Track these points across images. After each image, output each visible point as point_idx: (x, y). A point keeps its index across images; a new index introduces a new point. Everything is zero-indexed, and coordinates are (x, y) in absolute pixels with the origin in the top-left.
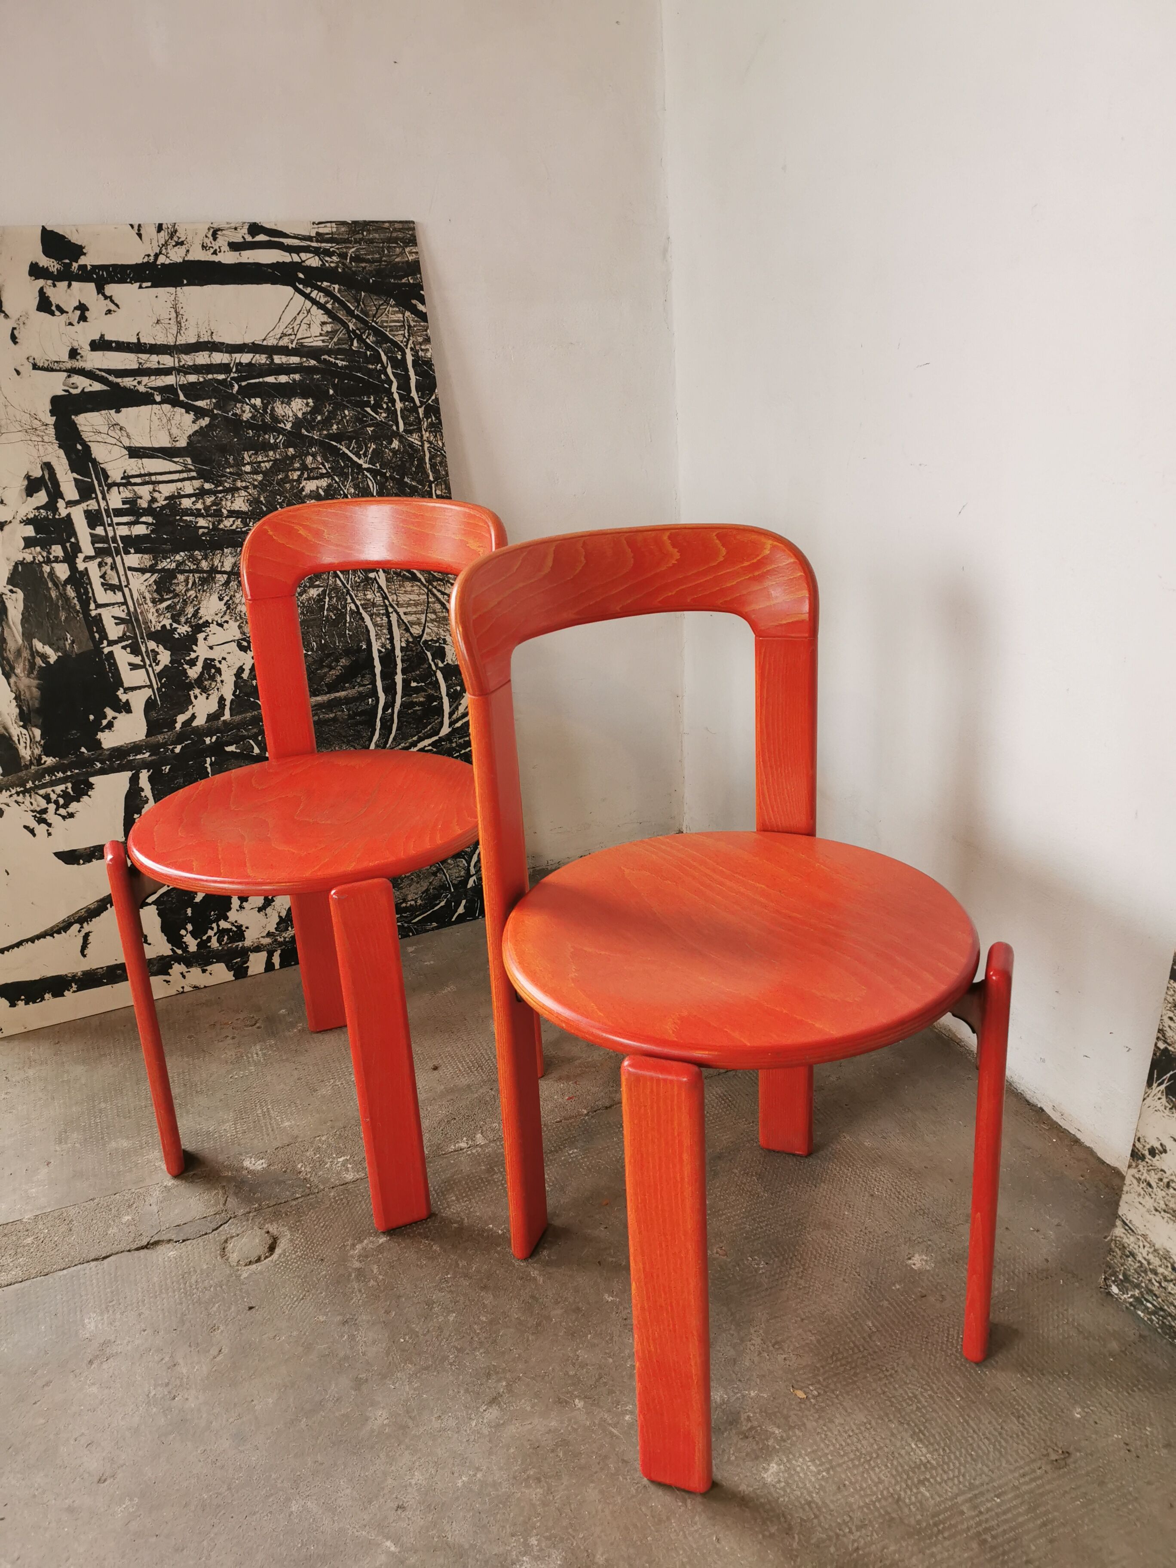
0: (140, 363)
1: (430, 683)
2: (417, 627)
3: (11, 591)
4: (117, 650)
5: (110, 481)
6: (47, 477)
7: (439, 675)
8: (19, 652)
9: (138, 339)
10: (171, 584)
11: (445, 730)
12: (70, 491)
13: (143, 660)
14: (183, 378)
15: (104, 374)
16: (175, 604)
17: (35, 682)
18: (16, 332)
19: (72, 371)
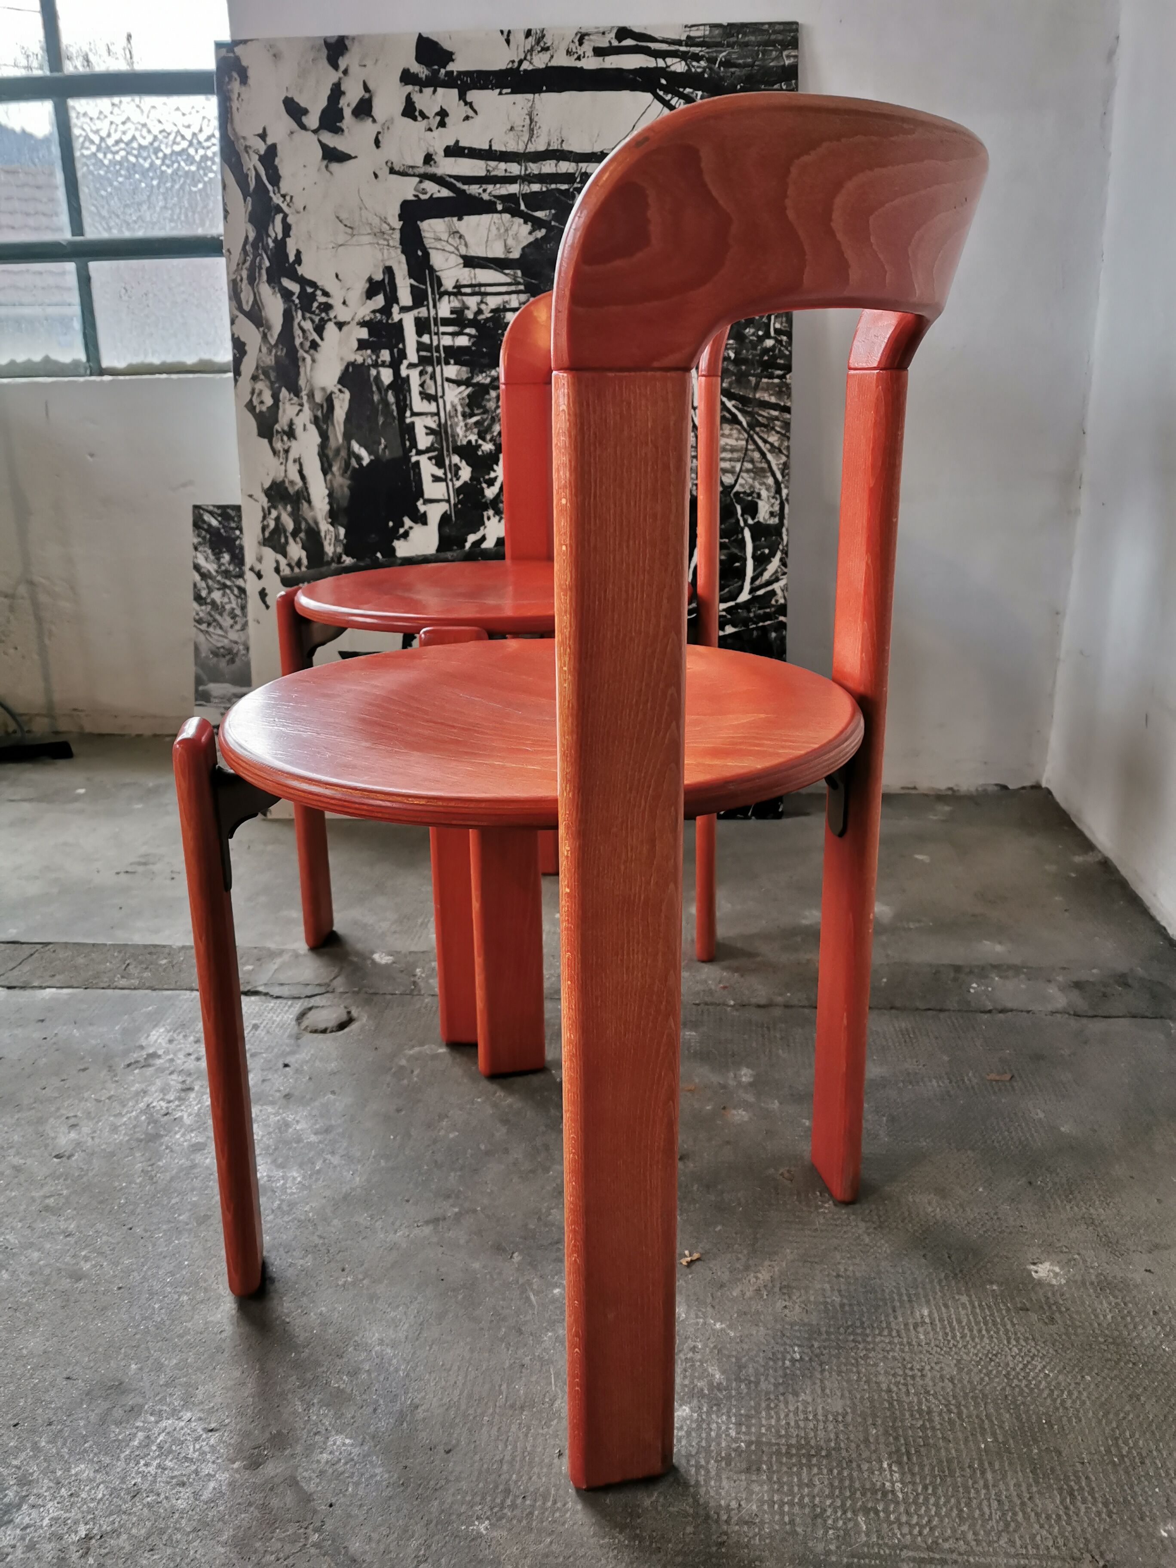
0: (488, 171)
1: (736, 540)
2: (730, 475)
3: (340, 391)
4: (424, 460)
5: (442, 289)
6: (386, 281)
7: (747, 534)
8: (338, 451)
9: (490, 146)
10: (483, 399)
11: (744, 596)
12: (405, 297)
13: (445, 474)
14: (526, 187)
15: (452, 180)
16: (484, 420)
17: (347, 482)
18: (380, 137)
19: (424, 177)
